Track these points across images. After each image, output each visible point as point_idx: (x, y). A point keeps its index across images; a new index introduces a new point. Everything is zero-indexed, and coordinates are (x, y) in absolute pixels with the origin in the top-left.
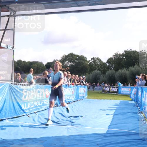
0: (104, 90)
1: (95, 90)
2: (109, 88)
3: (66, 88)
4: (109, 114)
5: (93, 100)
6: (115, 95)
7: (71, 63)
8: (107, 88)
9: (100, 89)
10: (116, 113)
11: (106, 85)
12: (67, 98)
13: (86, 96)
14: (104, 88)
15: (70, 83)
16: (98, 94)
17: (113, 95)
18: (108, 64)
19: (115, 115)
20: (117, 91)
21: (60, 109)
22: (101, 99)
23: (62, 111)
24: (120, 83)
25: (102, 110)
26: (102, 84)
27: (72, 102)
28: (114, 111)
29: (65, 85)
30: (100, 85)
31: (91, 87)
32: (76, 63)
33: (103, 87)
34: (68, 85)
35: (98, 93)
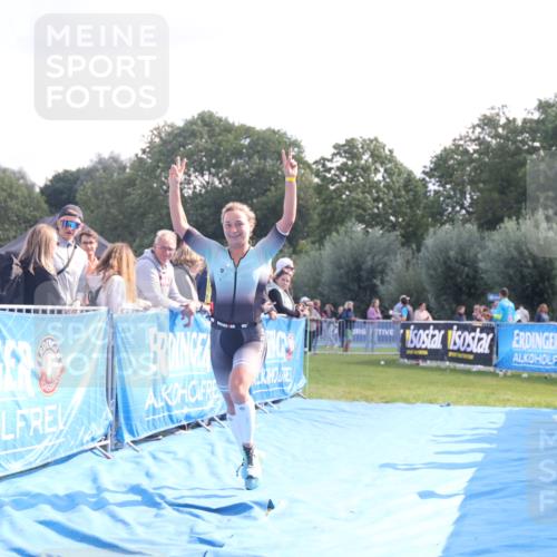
0: (409, 345)
1: (352, 345)
2: (439, 335)
3: (172, 330)
4: (439, 491)
5: (344, 405)
6: (480, 373)
7: (206, 177)
8: (431, 331)
9: (383, 339)
10: (479, 487)
11: (422, 315)
12: (181, 392)
13: (297, 380)
14: (410, 334)
15: (195, 304)
16: (371, 370)
17: (463, 377)
18: (433, 186)
19: (471, 496)
20: (487, 351)
21: (138, 463)
22: (387, 402)
23: (148, 475)
24: (507, 303)
25: (393, 466)
26: (399, 305)
27: (212, 420)
28: (470, 473)
29: (167, 312)
30: (387, 317)
31: (332, 329)
32: (234, 174)
33: (405, 327)
34: (187, 312)
35: (374, 363)
